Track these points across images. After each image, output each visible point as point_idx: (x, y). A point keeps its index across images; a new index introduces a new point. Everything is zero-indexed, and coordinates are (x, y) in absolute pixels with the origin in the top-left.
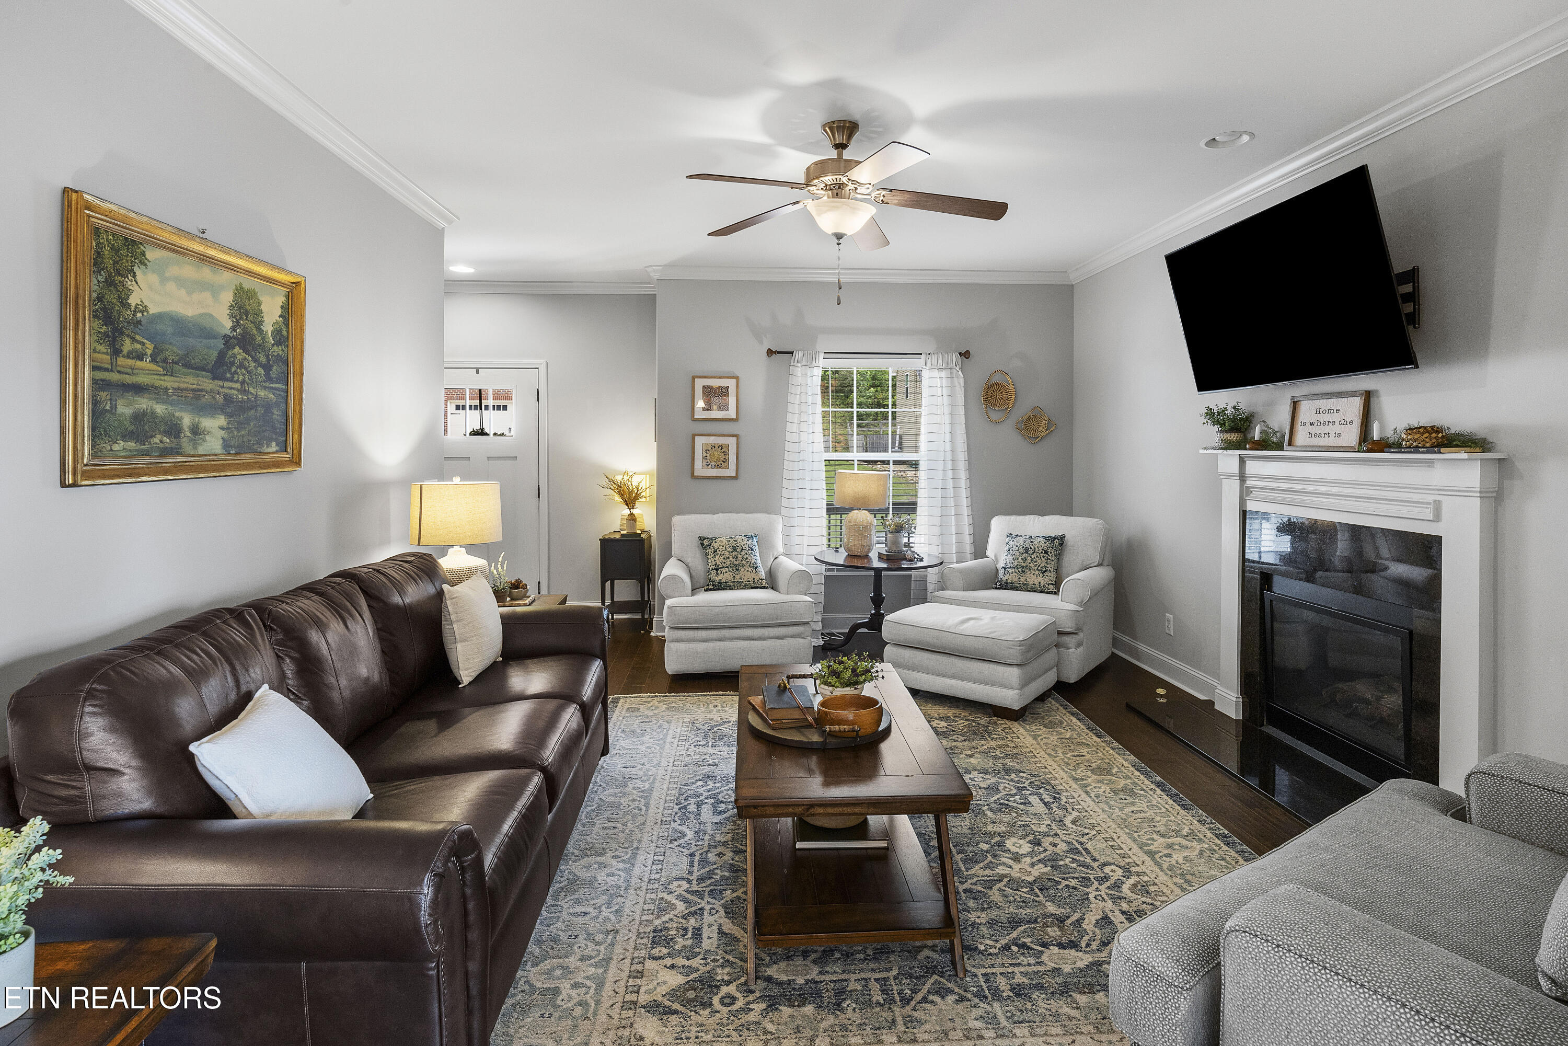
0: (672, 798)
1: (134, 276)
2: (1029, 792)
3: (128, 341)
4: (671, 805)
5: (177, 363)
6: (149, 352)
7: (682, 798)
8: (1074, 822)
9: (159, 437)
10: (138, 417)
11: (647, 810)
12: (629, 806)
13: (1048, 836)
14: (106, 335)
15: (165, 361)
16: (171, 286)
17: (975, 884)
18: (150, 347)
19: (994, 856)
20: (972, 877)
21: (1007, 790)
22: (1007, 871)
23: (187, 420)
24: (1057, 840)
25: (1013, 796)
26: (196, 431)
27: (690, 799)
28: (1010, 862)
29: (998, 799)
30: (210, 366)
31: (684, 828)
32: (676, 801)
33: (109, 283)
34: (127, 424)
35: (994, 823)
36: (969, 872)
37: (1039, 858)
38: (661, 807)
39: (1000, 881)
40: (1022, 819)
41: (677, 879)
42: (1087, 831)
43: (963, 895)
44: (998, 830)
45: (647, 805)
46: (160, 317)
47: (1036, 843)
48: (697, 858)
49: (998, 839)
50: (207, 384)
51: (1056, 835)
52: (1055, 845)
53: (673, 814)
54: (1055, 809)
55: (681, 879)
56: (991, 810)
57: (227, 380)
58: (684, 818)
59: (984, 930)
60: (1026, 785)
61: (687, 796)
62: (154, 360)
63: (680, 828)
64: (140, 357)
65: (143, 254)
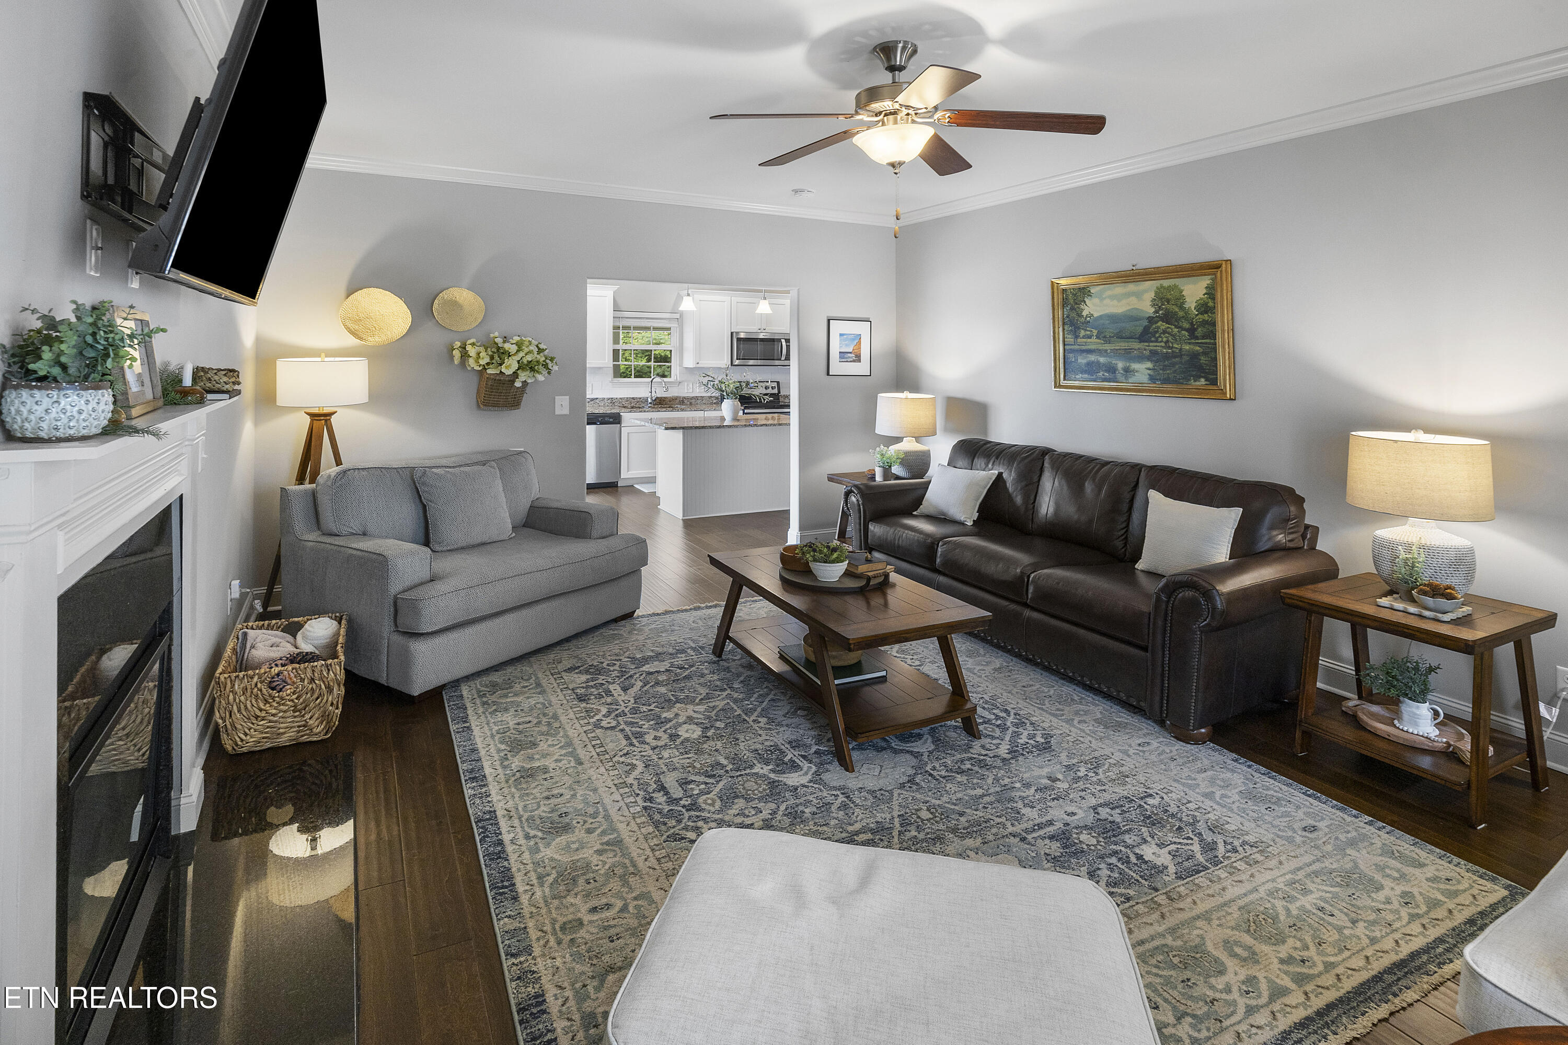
1: (1085, 302)
2: (682, 802)
3: (1082, 331)
5: (1113, 337)
6: (1095, 334)
8: (634, 767)
9: (1102, 373)
10: (1089, 364)
13: (661, 747)
14: (1071, 330)
15: (1105, 337)
16: (1107, 301)
17: (719, 695)
18: (1095, 332)
19: (709, 717)
20: (723, 699)
21: (709, 801)
22: (698, 708)
23: (1120, 365)
24: (654, 743)
25: (702, 793)
26: (1127, 370)
28: (695, 715)
29: (718, 782)
30: (1137, 336)
33: (1072, 309)
34: (1083, 367)
35: (717, 750)
36: (726, 702)
37: (671, 724)
39: (702, 699)
40: (688, 761)
42: (622, 759)
43: (725, 686)
44: (712, 743)
46: (1101, 317)
47: (673, 737)
49: (710, 734)
50: (1136, 345)
51: (654, 748)
52: (656, 738)
54: (652, 782)
56: (723, 766)
57: (1152, 342)
59: (706, 672)
60: (687, 815)
62: (1098, 337)
64: (1090, 337)
65: (1089, 291)
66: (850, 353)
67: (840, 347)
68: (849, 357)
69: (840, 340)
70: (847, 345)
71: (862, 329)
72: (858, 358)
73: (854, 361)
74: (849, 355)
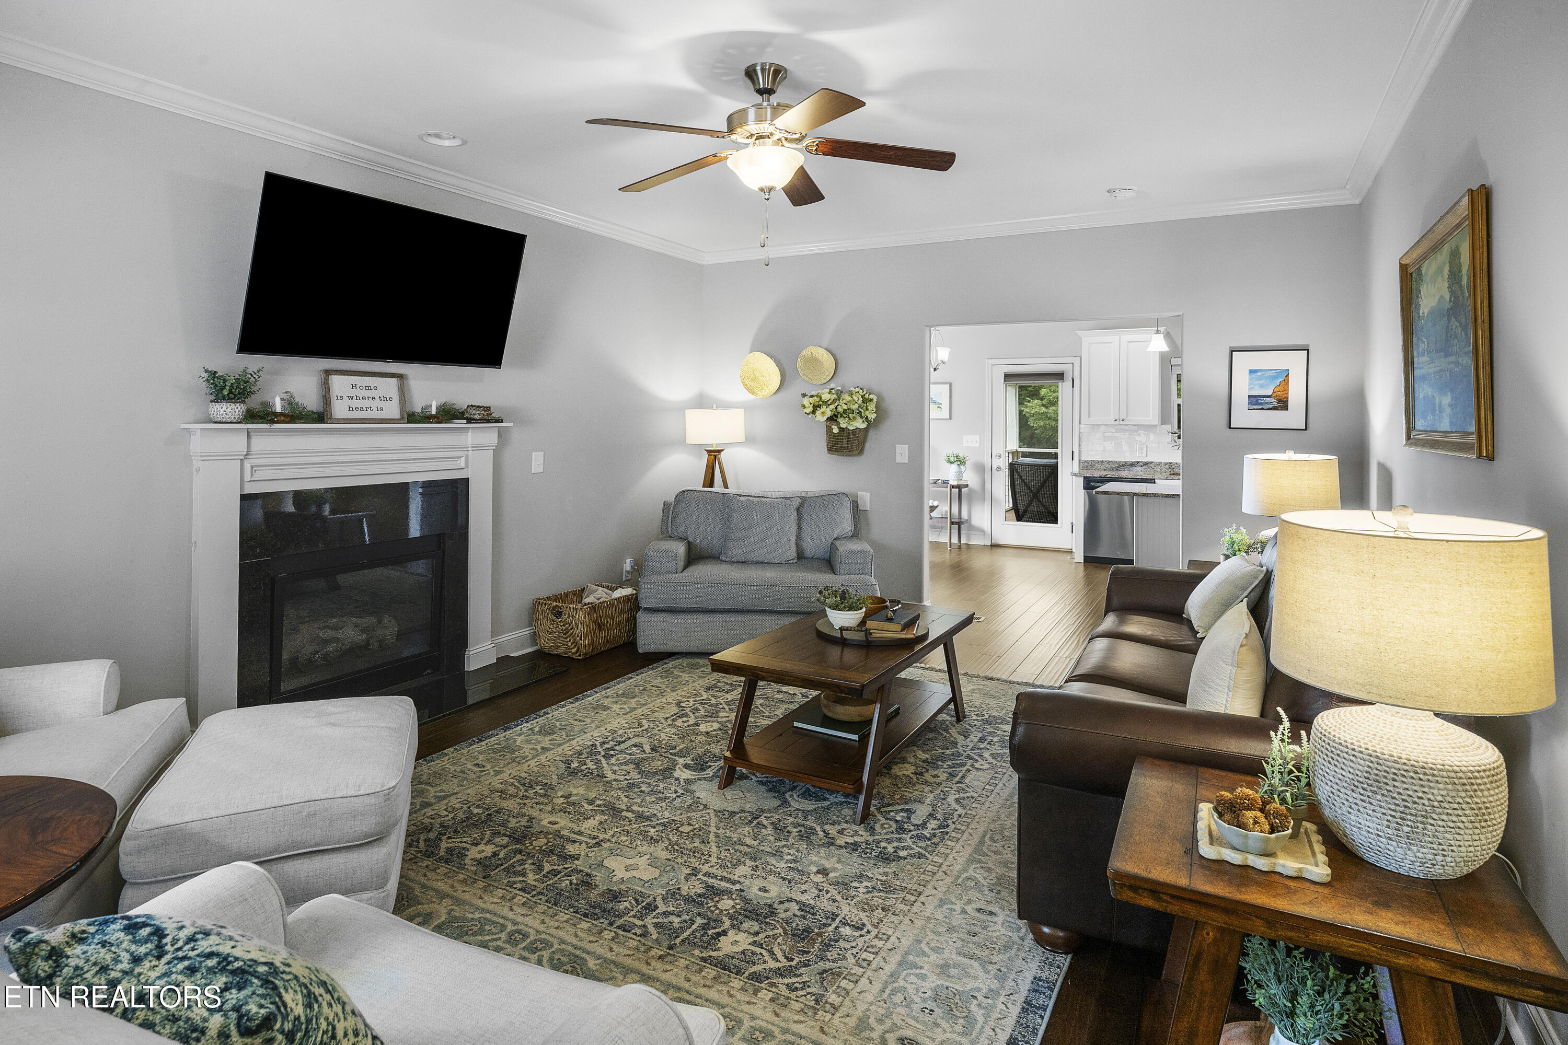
0: (948, 842)
4: (953, 834)
7: (936, 840)
11: (984, 836)
12: (1003, 846)
27: (928, 835)
31: (954, 806)
32: (947, 837)
38: (966, 835)
41: (981, 769)
45: (982, 842)
48: (957, 779)
53: (957, 823)
55: (977, 769)
58: (948, 815)
61: (929, 839)
63: (957, 807)
66: (1269, 397)
67: (1250, 389)
68: (1267, 403)
69: (1251, 379)
70: (1262, 386)
71: (1294, 363)
72: (1283, 404)
73: (1275, 408)
74: (1268, 400)
